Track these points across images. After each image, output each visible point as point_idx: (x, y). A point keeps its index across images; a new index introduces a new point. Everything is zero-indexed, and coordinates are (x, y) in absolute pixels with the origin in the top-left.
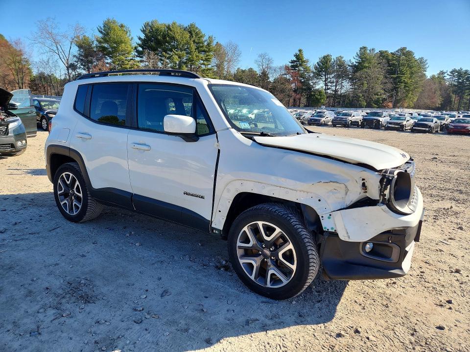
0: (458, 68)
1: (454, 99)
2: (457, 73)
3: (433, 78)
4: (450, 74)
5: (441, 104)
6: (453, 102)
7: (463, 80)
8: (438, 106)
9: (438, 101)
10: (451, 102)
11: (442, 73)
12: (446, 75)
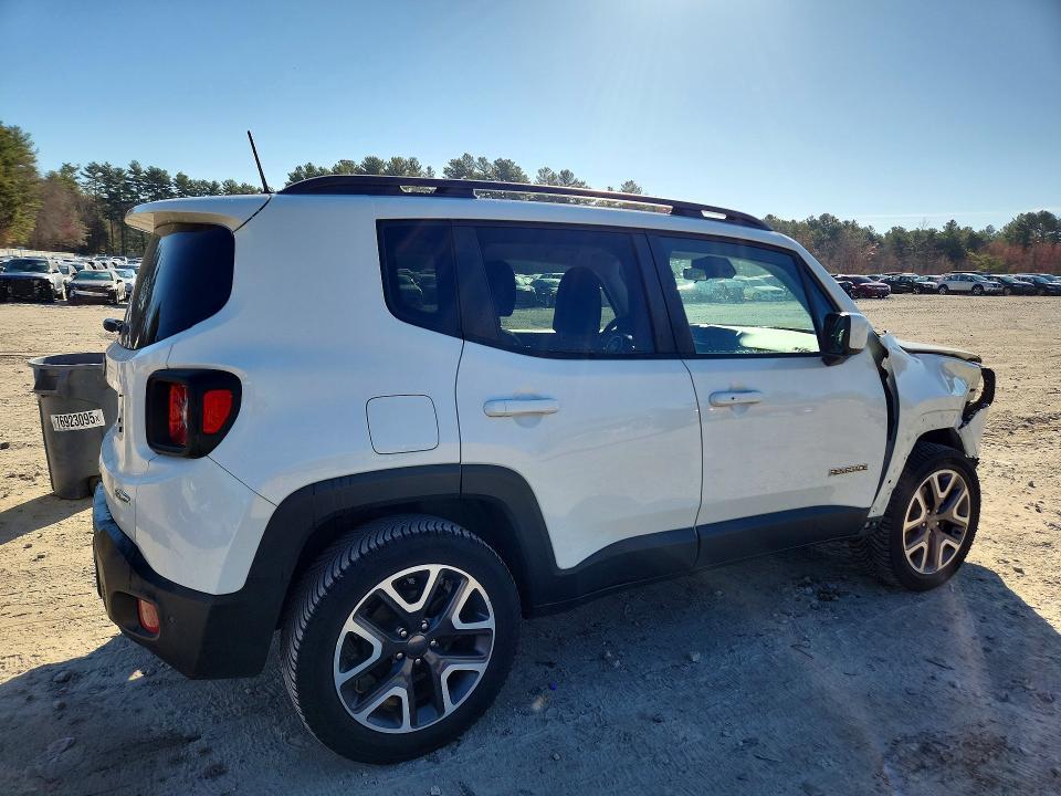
0: (101, 163)
1: (109, 230)
2: (100, 174)
3: (52, 177)
4: (87, 173)
5: (88, 239)
6: (110, 234)
7: (117, 189)
8: (81, 242)
9: (81, 234)
10: (105, 235)
11: (68, 169)
12: (77, 173)
